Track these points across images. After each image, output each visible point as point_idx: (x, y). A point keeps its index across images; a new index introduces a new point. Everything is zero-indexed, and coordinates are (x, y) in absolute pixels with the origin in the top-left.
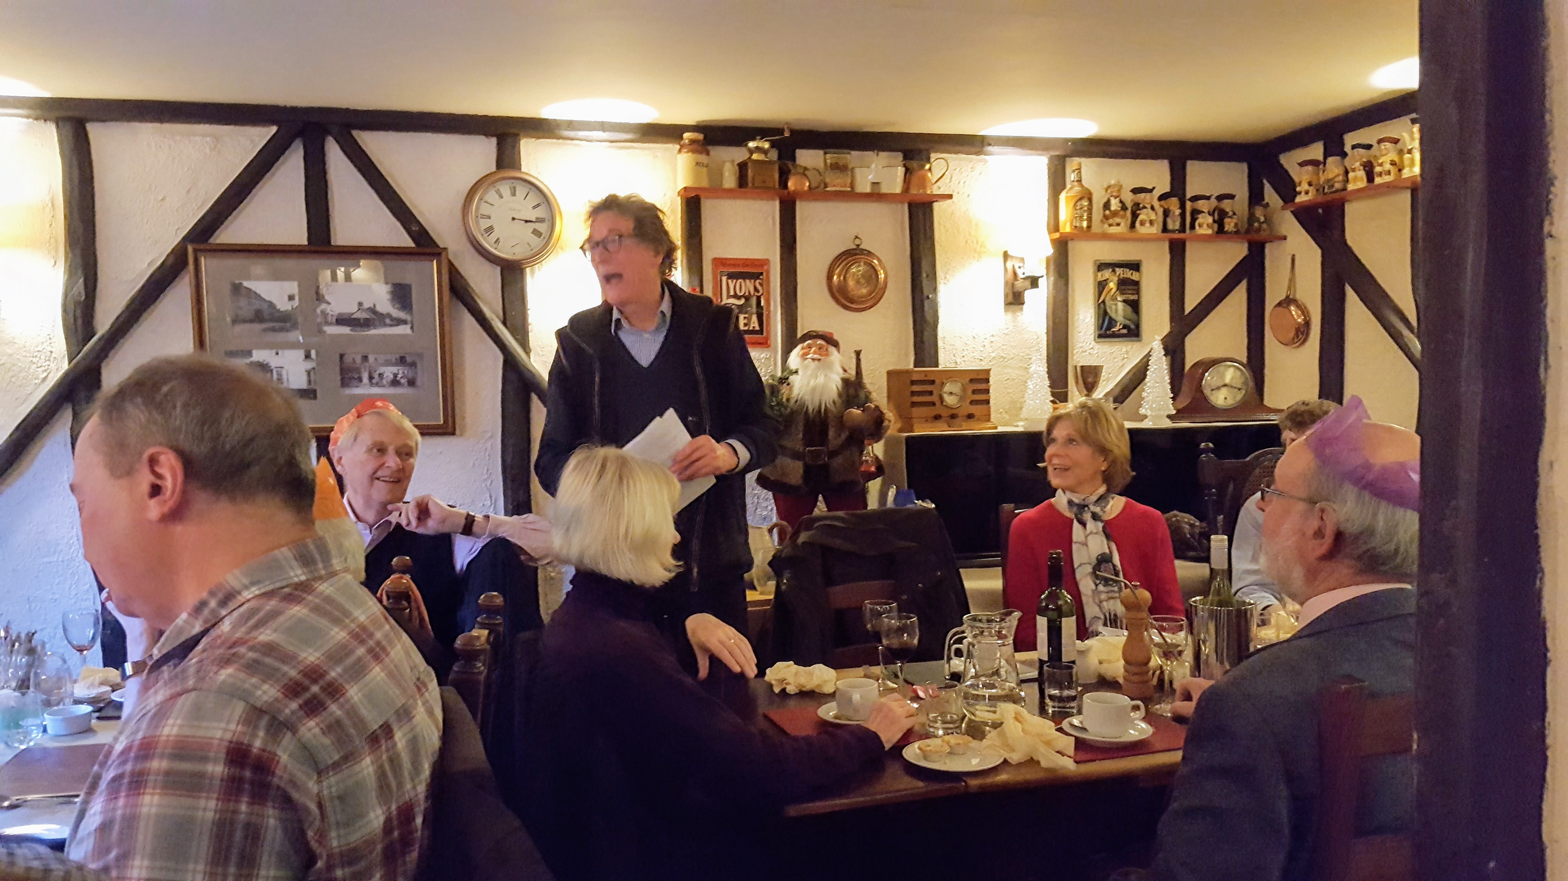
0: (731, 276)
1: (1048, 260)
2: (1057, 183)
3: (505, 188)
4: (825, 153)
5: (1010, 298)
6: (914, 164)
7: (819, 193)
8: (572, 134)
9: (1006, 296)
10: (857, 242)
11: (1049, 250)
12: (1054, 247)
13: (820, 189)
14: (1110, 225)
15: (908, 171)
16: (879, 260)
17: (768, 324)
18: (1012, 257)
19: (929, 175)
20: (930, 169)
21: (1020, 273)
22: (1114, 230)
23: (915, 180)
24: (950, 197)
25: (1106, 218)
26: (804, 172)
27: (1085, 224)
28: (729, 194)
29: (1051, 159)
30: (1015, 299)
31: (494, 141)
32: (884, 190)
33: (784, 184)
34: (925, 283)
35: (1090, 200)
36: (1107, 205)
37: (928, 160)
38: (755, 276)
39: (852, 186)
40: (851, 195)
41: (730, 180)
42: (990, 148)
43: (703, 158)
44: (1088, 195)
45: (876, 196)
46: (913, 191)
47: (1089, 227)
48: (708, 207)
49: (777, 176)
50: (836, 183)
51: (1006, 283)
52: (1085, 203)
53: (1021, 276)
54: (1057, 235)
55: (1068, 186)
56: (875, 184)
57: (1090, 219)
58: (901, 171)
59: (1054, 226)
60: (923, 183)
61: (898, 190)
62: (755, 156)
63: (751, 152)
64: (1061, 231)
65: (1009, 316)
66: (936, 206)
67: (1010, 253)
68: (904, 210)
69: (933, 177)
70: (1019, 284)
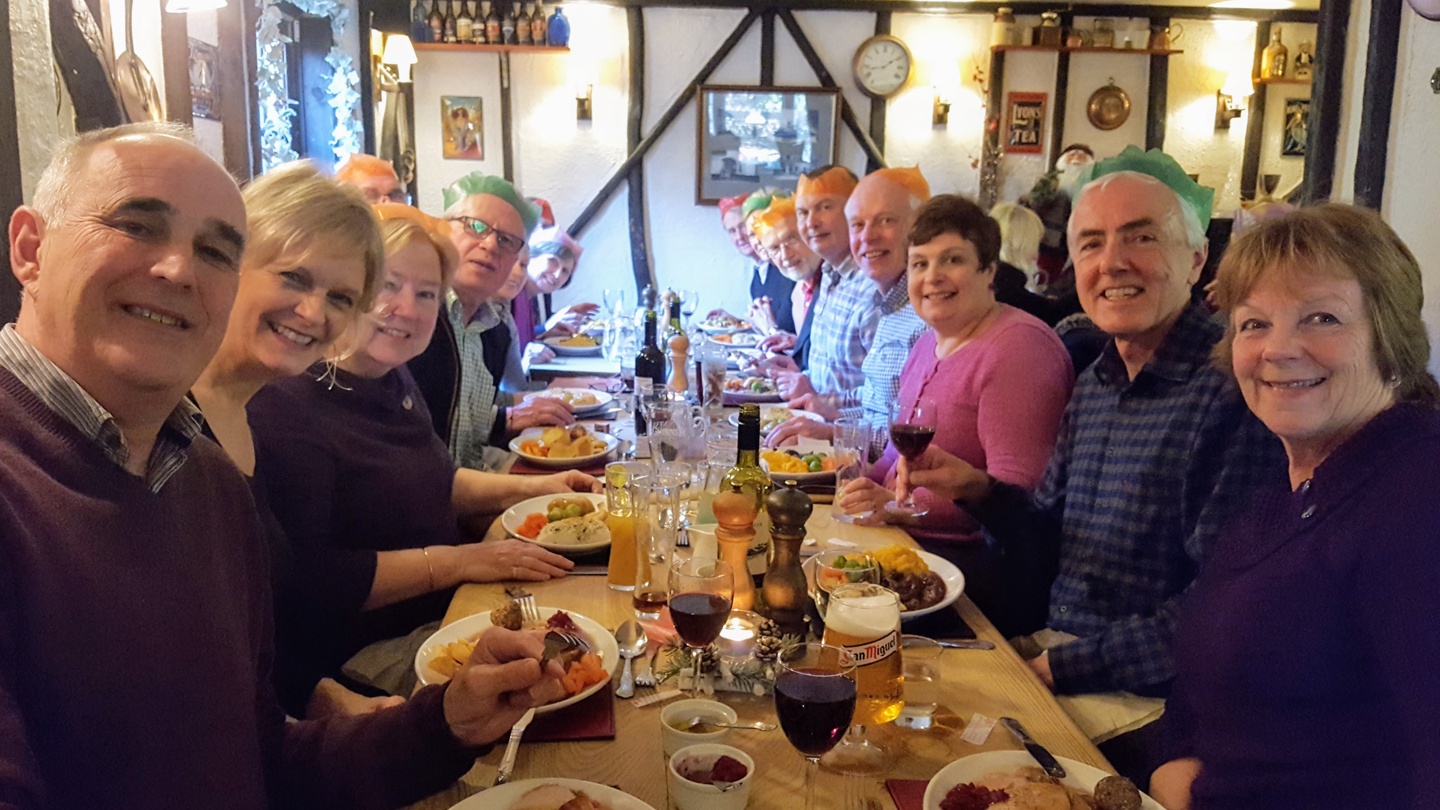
0: (1021, 104)
1: (1251, 98)
2: (1263, 41)
3: (880, 47)
4: (1095, 20)
5: (1220, 123)
6: (1158, 29)
7: (1088, 47)
8: (925, 9)
9: (1217, 122)
10: (1111, 81)
11: (1251, 91)
12: (1254, 88)
13: (1089, 45)
14: (1300, 73)
15: (1153, 33)
16: (1126, 95)
17: (1042, 139)
18: (1223, 95)
19: (1168, 35)
20: (1169, 32)
21: (1228, 106)
22: (1301, 77)
23: (1157, 39)
24: (1181, 52)
25: (1297, 68)
26: (1078, 34)
27: (1280, 72)
28: (1026, 48)
29: (1260, 24)
30: (1223, 124)
31: (874, 16)
32: (1135, 46)
33: (1064, 42)
34: (1158, 112)
35: (1286, 55)
36: (1299, 59)
37: (1168, 26)
38: (1037, 105)
39: (1112, 43)
40: (1110, 49)
41: (1027, 38)
42: (1214, 16)
43: (1011, 25)
44: (1284, 52)
45: (1128, 49)
46: (1156, 47)
47: (1283, 74)
48: (1011, 58)
49: (1059, 36)
50: (1100, 41)
51: (1218, 113)
52: (1282, 58)
53: (1229, 109)
54: (1258, 80)
55: (1271, 44)
56: (1129, 43)
57: (1284, 70)
58: (1148, 33)
59: (1257, 72)
60: (1164, 41)
61: (1144, 46)
62: (1046, 24)
63: (1044, 20)
64: (1262, 76)
65: (1218, 137)
66: (1172, 58)
67: (1222, 92)
68: (1148, 59)
69: (1171, 37)
70: (1227, 115)
